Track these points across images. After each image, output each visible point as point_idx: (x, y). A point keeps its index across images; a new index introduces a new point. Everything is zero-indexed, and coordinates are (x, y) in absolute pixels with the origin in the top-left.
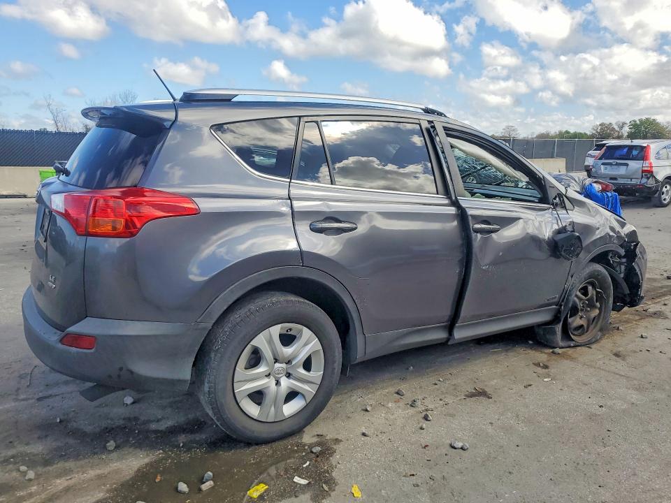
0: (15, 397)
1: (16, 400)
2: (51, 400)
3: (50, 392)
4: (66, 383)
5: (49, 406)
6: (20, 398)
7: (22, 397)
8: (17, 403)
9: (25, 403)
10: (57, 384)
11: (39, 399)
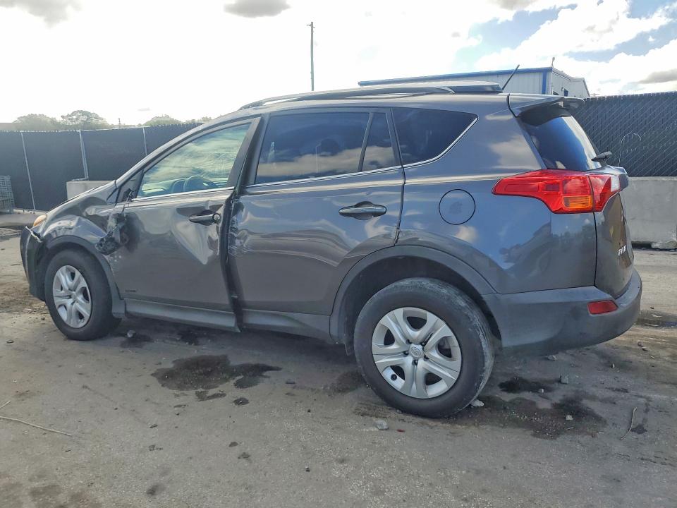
0: (650, 403)
1: (648, 399)
2: (615, 386)
3: (613, 394)
4: (593, 398)
5: (618, 381)
6: (644, 399)
7: (642, 401)
8: (648, 395)
9: (640, 394)
10: (604, 401)
11: (625, 391)
